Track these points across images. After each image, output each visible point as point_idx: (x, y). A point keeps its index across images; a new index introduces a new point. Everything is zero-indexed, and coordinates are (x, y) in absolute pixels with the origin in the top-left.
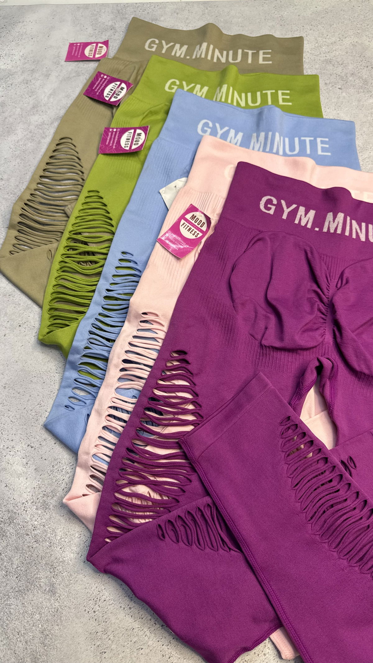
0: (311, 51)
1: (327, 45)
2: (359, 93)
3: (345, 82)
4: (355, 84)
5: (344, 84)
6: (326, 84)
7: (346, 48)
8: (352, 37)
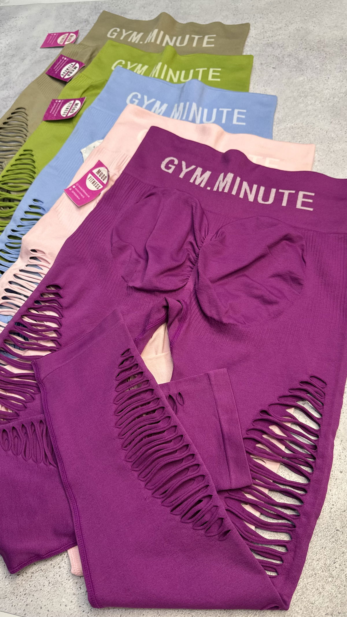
0: (255, 36)
1: (272, 31)
2: (291, 71)
3: (280, 62)
4: (289, 64)
5: (279, 64)
6: (261, 64)
7: (289, 33)
8: (299, 23)
